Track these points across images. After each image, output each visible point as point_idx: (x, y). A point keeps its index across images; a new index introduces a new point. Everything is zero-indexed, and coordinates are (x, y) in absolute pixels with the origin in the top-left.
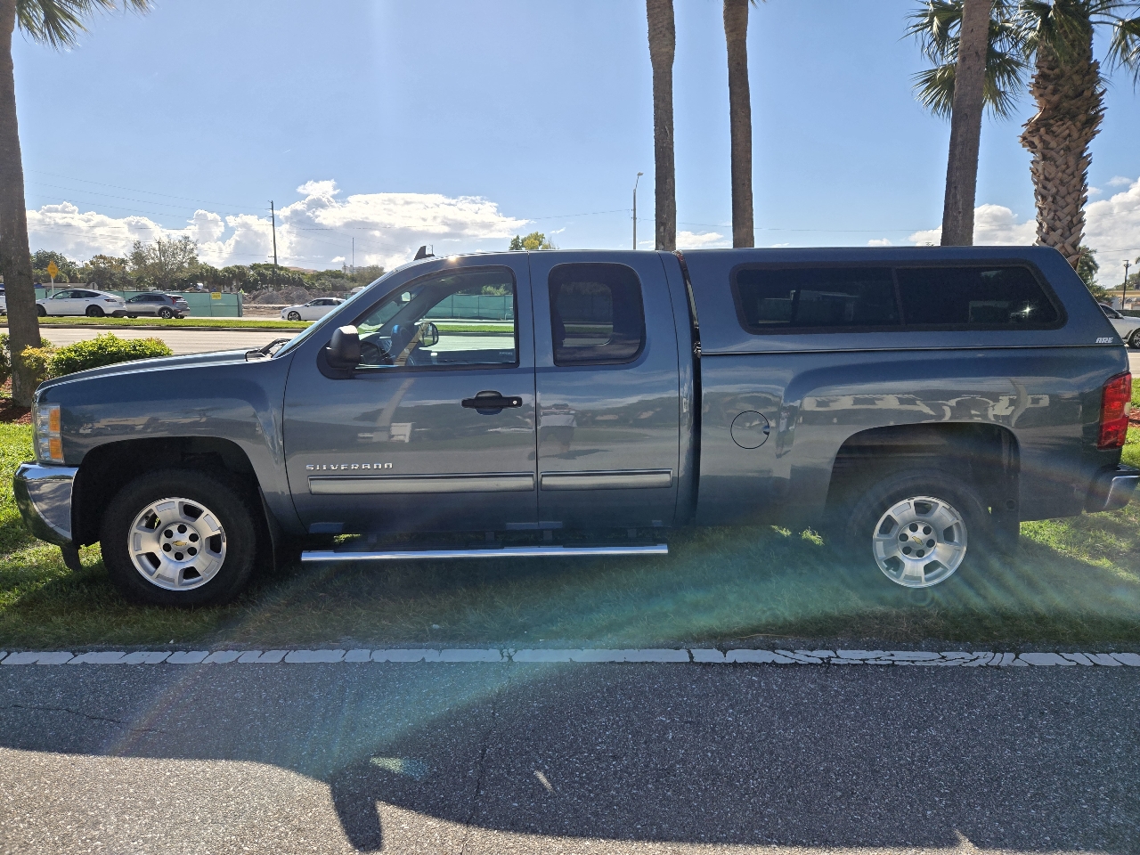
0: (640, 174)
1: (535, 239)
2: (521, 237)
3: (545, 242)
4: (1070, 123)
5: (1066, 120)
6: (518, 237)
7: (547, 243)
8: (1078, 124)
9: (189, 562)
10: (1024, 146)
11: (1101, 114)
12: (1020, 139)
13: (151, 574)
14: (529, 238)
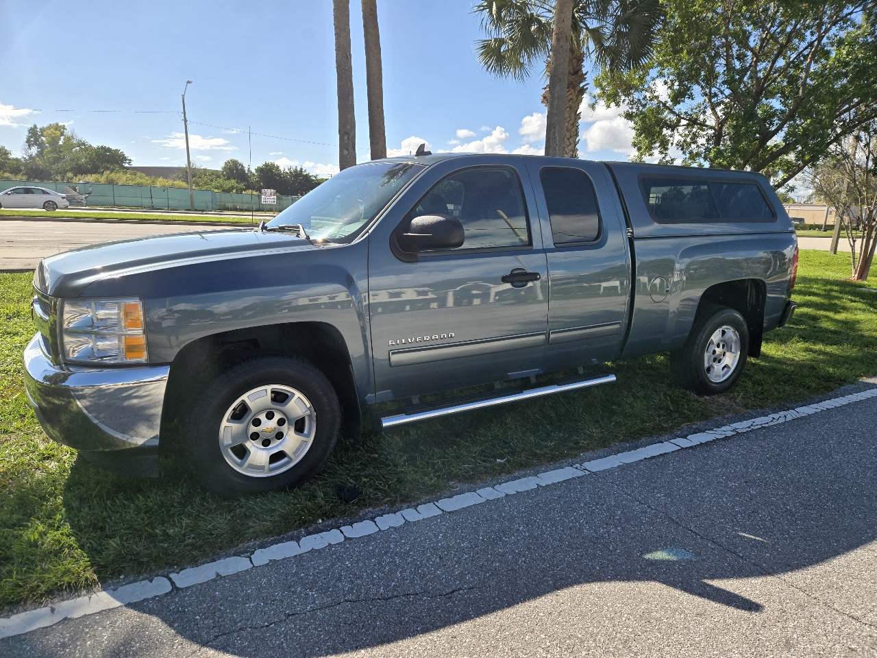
0: (189, 82)
1: (56, 129)
2: (39, 127)
3: (68, 132)
4: (572, 90)
5: (571, 88)
6: (35, 126)
7: (69, 134)
8: (576, 92)
9: (275, 447)
10: (543, 102)
11: (585, 87)
12: (542, 98)
13: (240, 465)
14: (50, 127)
